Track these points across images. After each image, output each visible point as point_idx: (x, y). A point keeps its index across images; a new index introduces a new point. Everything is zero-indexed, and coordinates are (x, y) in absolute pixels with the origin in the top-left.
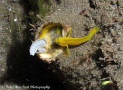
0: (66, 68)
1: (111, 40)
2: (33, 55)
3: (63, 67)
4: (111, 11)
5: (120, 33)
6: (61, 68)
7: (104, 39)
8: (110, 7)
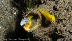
0: (36, 36)
1: (62, 25)
2: (22, 25)
3: (35, 36)
4: (64, 12)
5: (67, 22)
6: (33, 36)
7: (59, 24)
8: (64, 10)
